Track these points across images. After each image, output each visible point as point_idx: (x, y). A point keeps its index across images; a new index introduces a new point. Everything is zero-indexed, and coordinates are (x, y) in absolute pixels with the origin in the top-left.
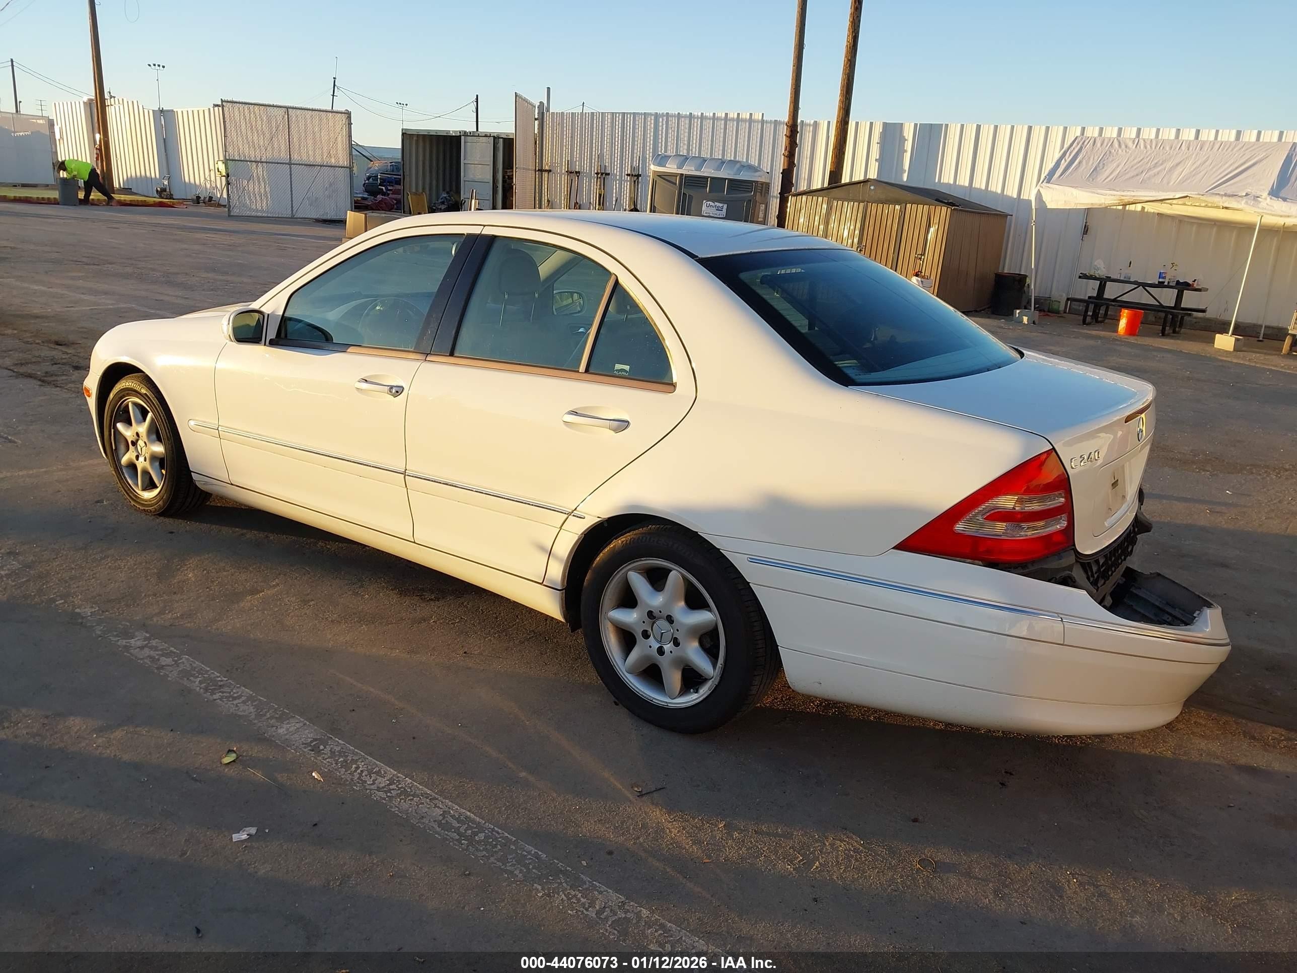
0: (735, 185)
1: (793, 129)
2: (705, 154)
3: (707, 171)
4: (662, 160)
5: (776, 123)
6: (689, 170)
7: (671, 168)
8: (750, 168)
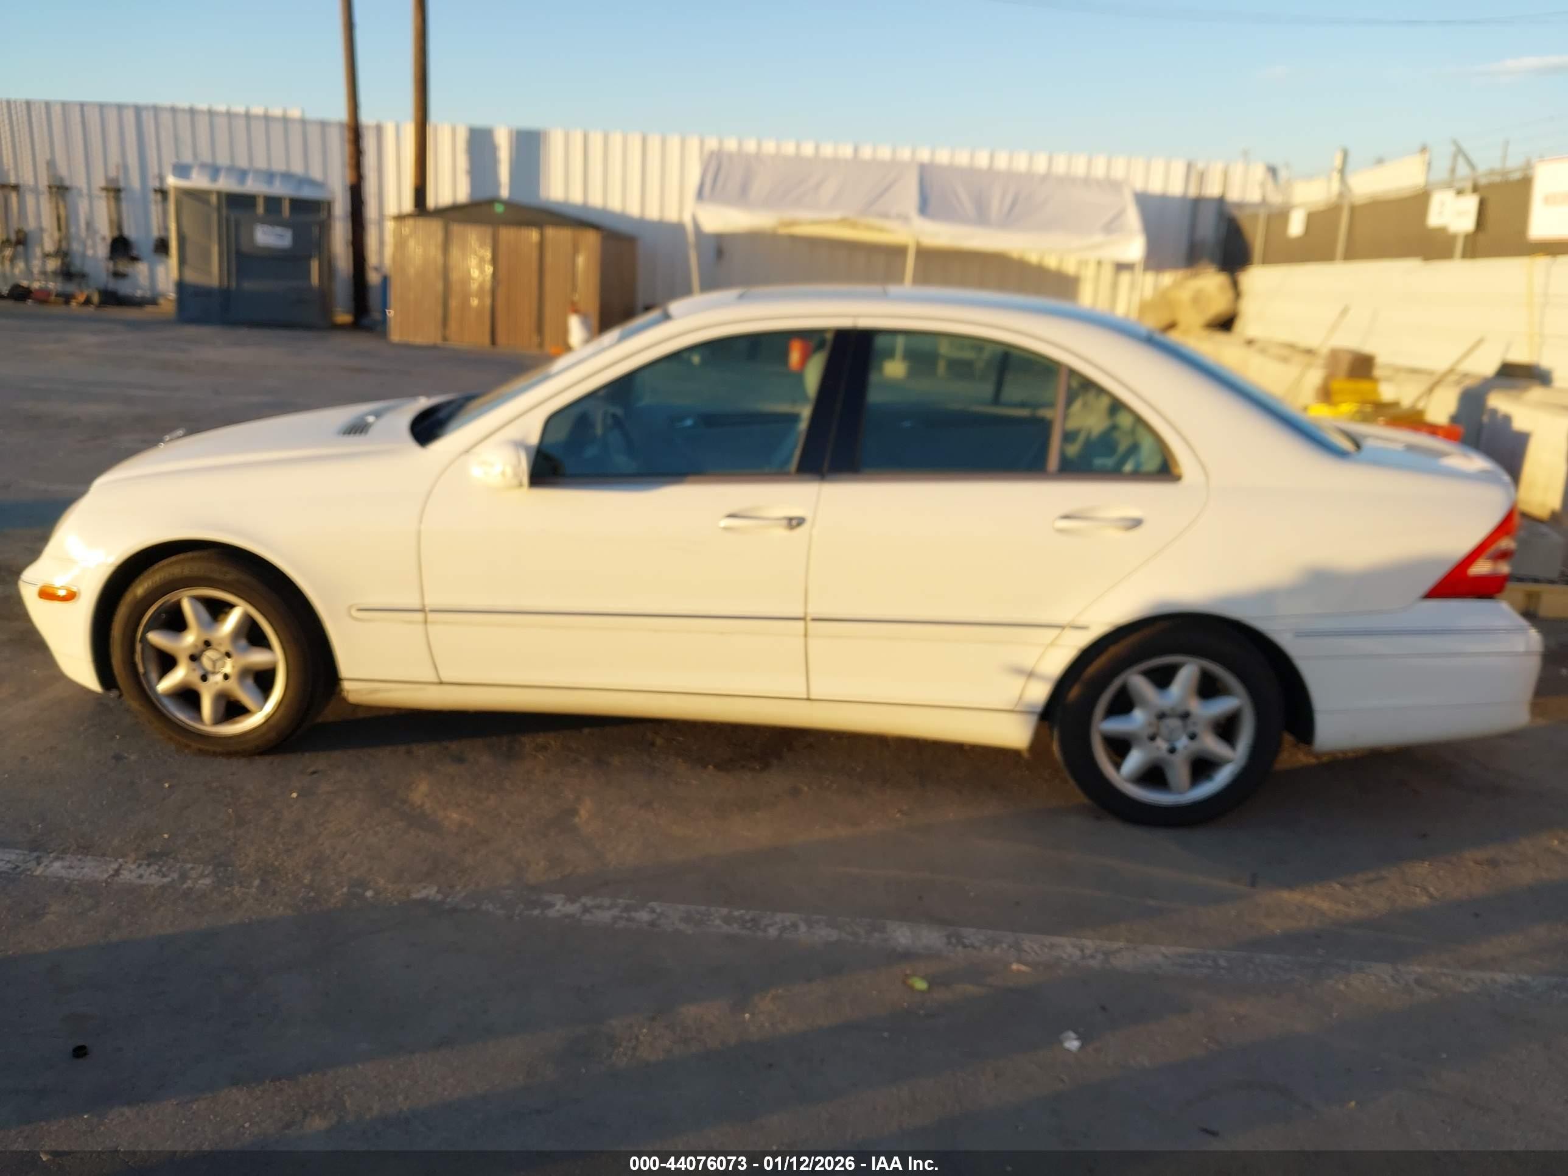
0: (300, 205)
1: (355, 133)
2: (242, 162)
3: (252, 186)
4: (182, 170)
5: (324, 125)
6: (226, 184)
7: (198, 181)
8: (312, 183)
